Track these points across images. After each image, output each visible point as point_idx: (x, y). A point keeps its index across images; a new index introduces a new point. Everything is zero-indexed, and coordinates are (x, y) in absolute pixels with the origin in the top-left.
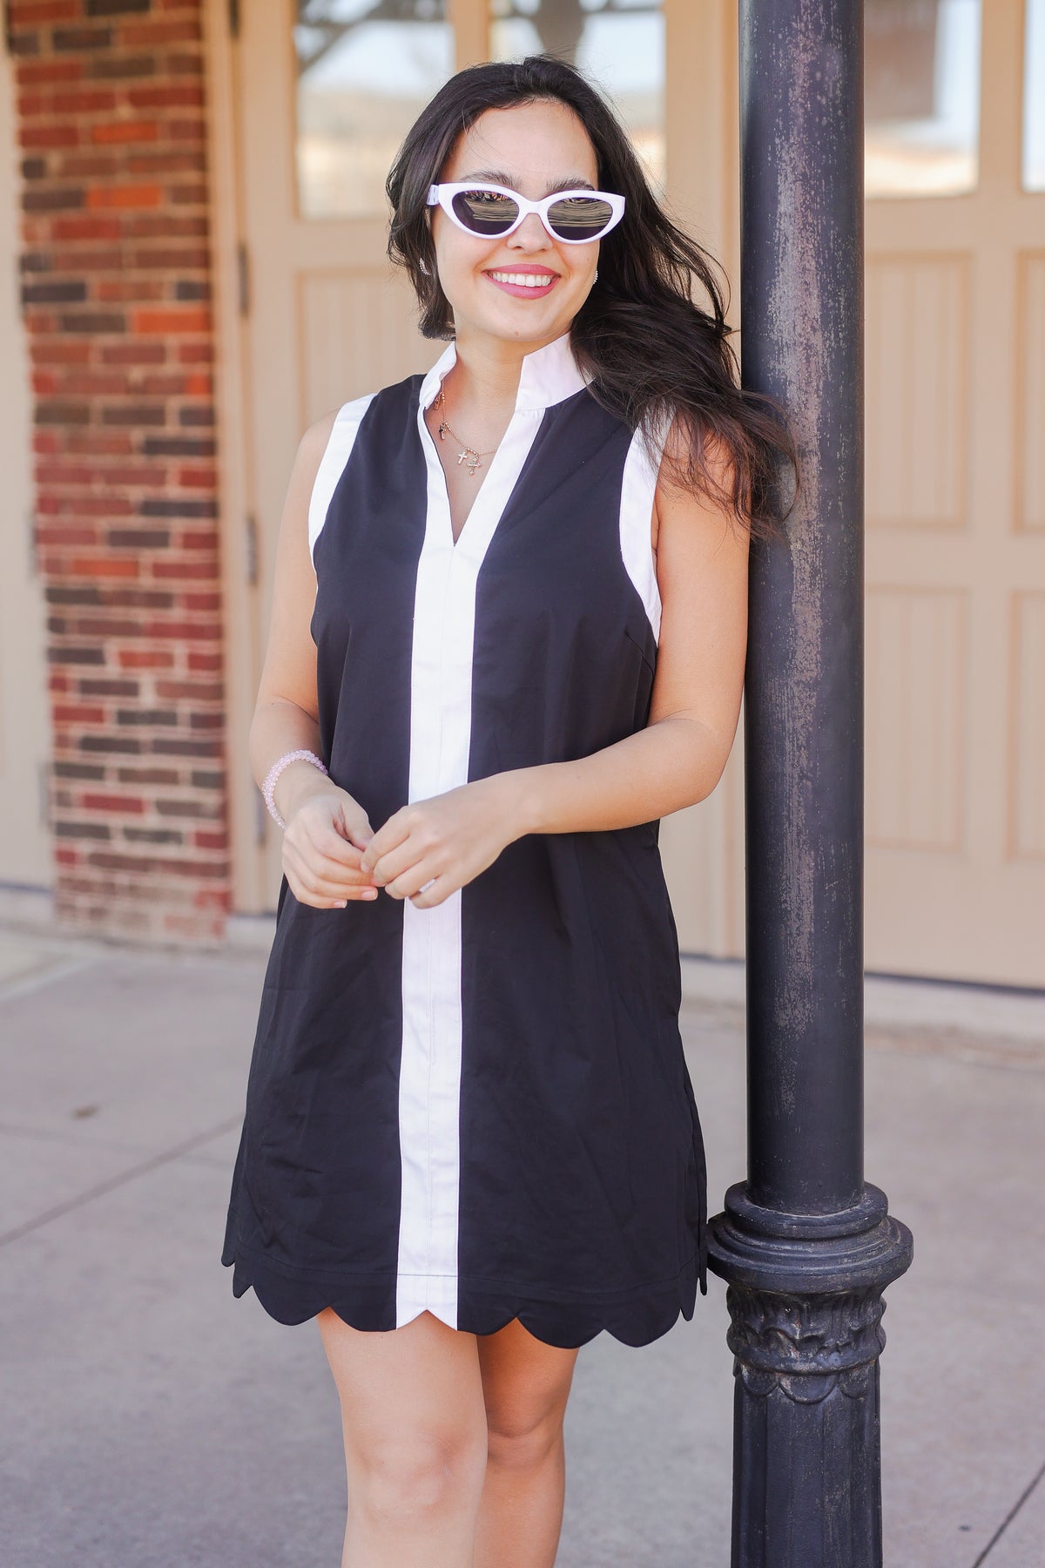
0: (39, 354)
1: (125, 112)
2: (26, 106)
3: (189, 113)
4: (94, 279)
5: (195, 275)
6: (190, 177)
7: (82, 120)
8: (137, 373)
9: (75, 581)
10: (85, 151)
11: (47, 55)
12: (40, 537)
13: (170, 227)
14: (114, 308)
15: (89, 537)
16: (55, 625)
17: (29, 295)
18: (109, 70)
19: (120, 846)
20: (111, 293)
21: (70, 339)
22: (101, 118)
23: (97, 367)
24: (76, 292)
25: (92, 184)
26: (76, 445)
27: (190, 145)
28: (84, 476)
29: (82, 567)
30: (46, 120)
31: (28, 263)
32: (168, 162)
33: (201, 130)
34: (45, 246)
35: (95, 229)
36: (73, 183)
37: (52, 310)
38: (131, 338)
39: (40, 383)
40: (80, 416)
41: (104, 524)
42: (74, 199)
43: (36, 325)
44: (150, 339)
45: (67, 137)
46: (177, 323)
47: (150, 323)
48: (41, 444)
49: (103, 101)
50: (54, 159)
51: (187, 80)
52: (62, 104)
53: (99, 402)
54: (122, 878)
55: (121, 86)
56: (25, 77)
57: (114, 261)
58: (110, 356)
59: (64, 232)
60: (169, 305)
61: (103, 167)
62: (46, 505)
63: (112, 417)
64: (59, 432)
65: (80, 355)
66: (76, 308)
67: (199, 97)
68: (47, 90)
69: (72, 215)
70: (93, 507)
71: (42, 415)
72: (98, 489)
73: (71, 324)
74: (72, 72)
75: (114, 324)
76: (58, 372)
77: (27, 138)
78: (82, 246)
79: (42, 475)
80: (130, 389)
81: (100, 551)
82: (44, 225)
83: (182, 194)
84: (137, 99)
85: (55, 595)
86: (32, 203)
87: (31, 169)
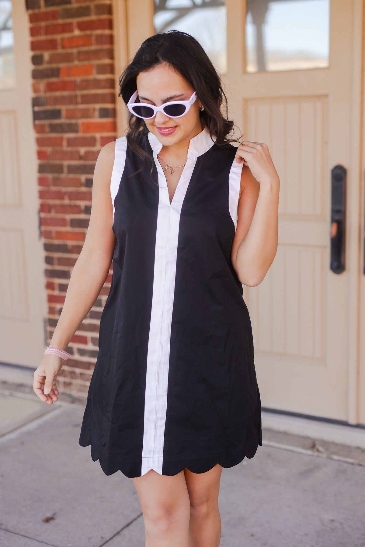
0: (40, 142)
1: (77, 32)
2: (34, 32)
3: (107, 32)
4: (63, 108)
5: (109, 106)
6: (107, 61)
7: (58, 37)
8: (83, 150)
9: (57, 242)
10: (60, 51)
11: (43, 9)
12: (42, 222)
13: (97, 84)
14: (73, 121)
15: (63, 222)
16: (49, 260)
17: (36, 116)
18: (70, 14)
19: (77, 357)
20: (71, 115)
21: (54, 135)
22: (67, 35)
23: (65, 148)
24: (56, 114)
25: (62, 65)
26: (56, 182)
27: (106, 47)
28: (60, 196)
29: (60, 235)
30: (43, 38)
31: (36, 102)
32: (96, 54)
33: (111, 39)
34: (42, 94)
35: (64, 86)
36: (54, 66)
37: (46, 122)
38: (80, 135)
39: (41, 155)
40: (59, 169)
41: (69, 217)
42: (55, 72)
43: (39, 129)
44: (88, 135)
45: (52, 44)
46: (100, 127)
47: (88, 128)
48: (42, 182)
49: (67, 28)
50: (46, 55)
51: (105, 17)
52: (49, 30)
53: (66, 163)
54: (78, 371)
55: (75, 21)
56: (33, 19)
57: (72, 100)
58: (71, 142)
59: (50, 87)
60: (97, 120)
61: (68, 58)
62: (43, 208)
63: (72, 169)
64: (50, 176)
65: (58, 142)
66: (56, 121)
67: (110, 25)
68: (43, 24)
69: (54, 80)
70: (64, 209)
71: (42, 169)
72: (67, 202)
73: (54, 128)
74: (54, 16)
75: (73, 128)
76: (49, 150)
77: (34, 46)
78: (58, 94)
79: (42, 195)
80: (81, 158)
81: (68, 229)
82: (42, 85)
83: (102, 69)
84: (82, 26)
85: (48, 247)
86: (36, 75)
87: (36, 60)
